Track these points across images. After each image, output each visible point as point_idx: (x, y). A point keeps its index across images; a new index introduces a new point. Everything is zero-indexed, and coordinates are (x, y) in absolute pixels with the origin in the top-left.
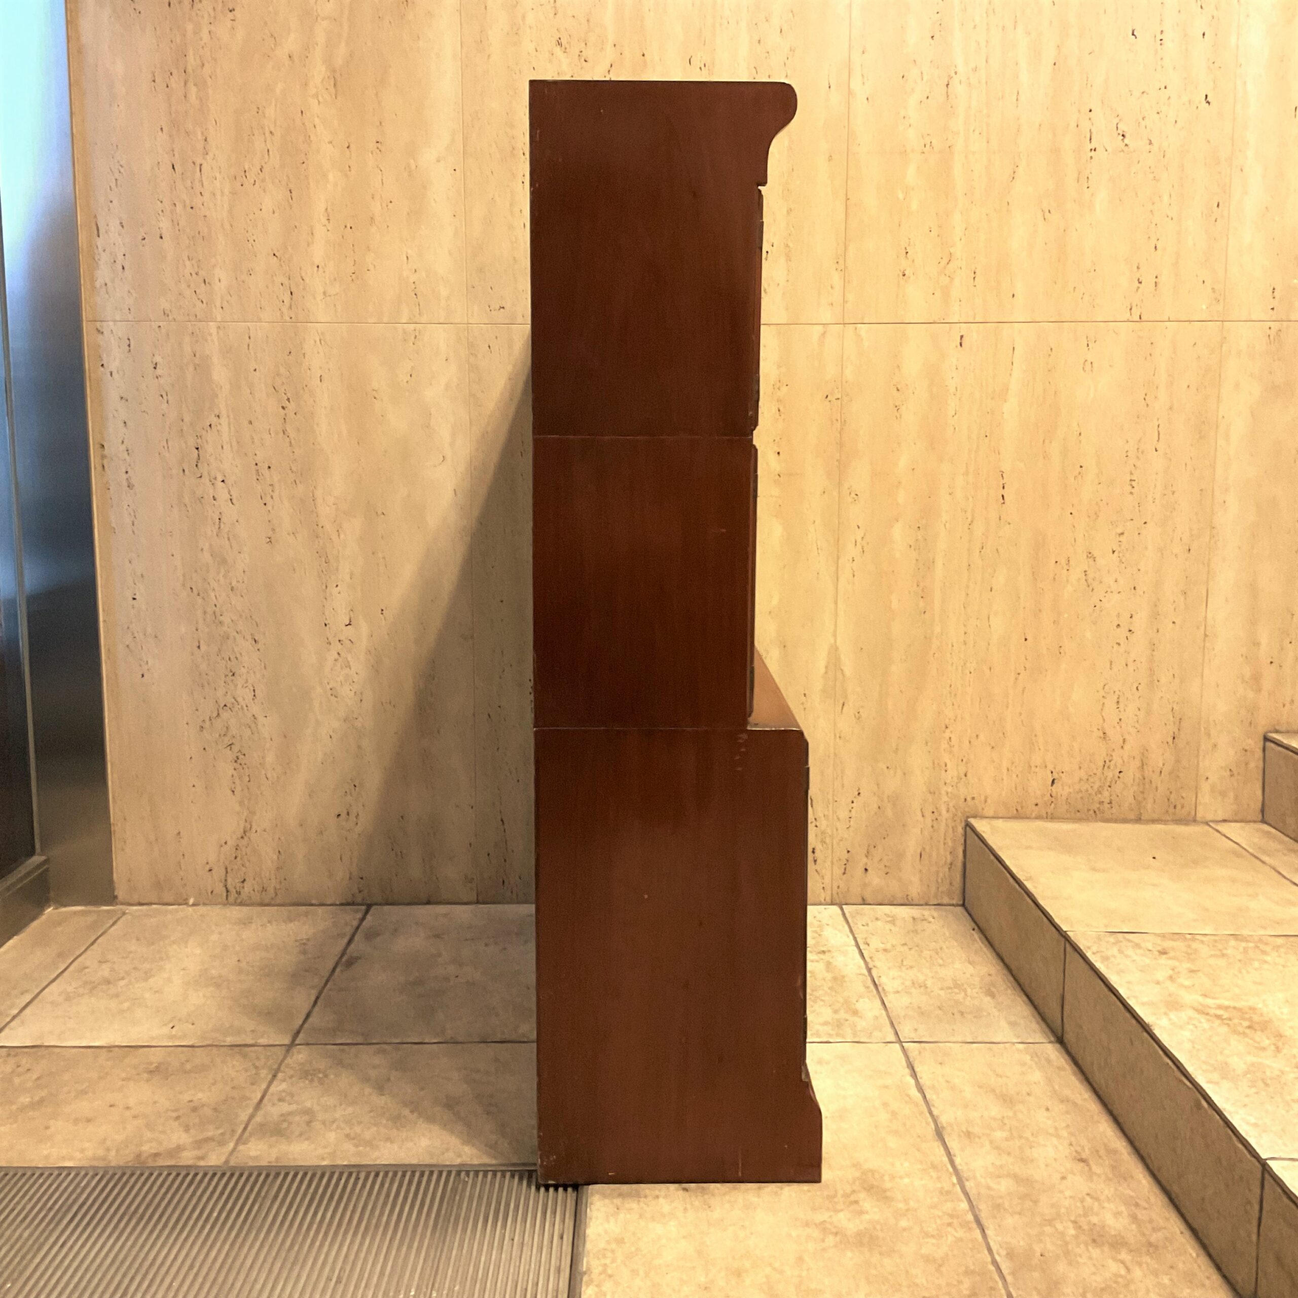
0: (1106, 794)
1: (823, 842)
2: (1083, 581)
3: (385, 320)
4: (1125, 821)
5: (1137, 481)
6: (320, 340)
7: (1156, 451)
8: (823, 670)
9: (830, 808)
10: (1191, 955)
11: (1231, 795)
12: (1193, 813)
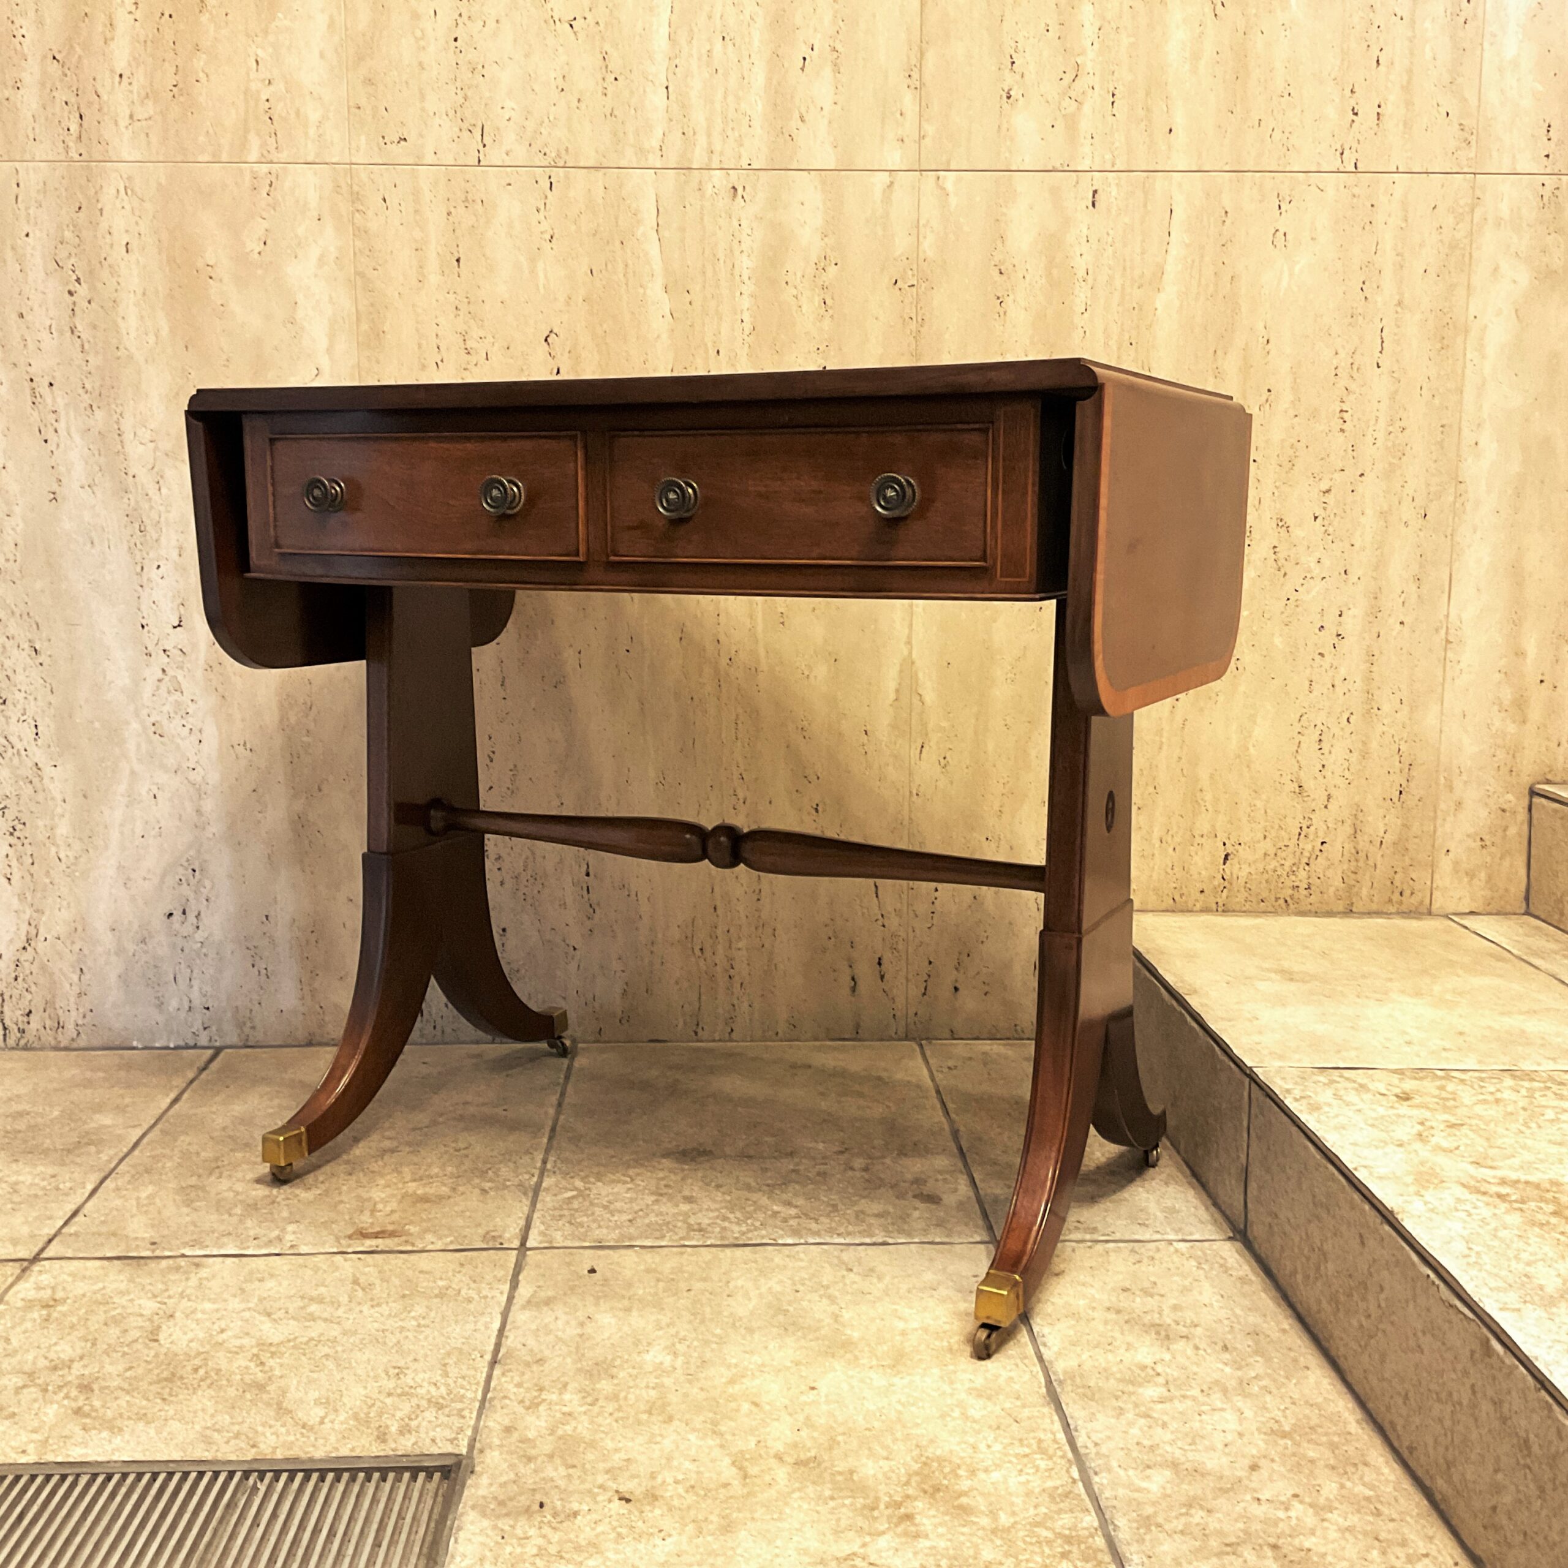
0: (1302, 874)
1: (894, 949)
2: (1271, 562)
3: (225, 157)
4: (1330, 914)
5: (1350, 412)
6: (126, 188)
7: (1379, 367)
8: (892, 696)
9: (904, 896)
10: (1447, 1103)
11: (1483, 875)
12: (1427, 901)
